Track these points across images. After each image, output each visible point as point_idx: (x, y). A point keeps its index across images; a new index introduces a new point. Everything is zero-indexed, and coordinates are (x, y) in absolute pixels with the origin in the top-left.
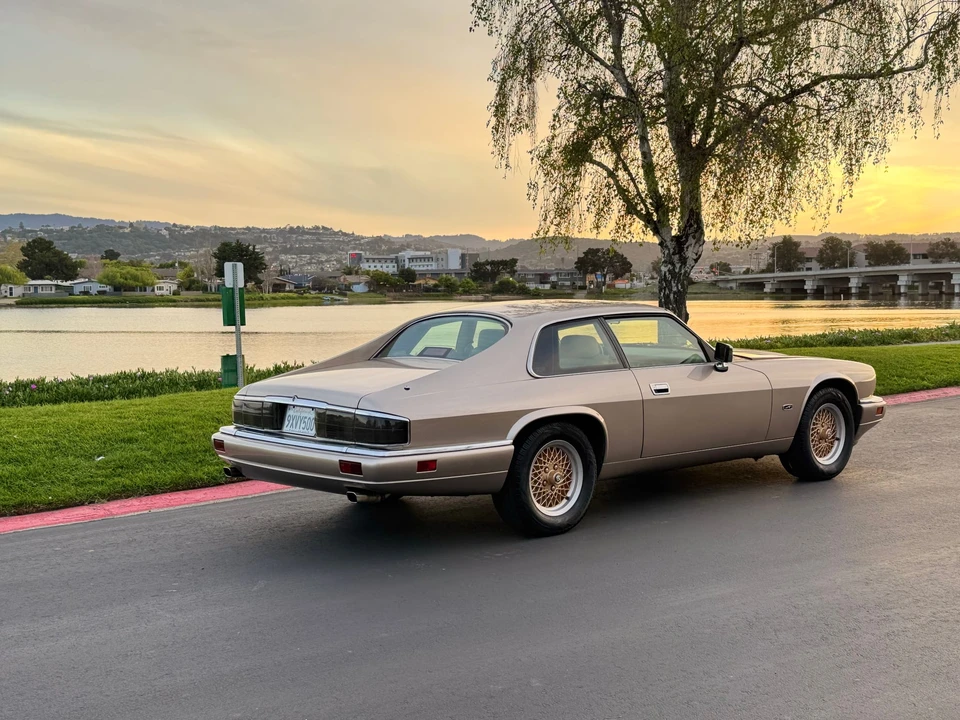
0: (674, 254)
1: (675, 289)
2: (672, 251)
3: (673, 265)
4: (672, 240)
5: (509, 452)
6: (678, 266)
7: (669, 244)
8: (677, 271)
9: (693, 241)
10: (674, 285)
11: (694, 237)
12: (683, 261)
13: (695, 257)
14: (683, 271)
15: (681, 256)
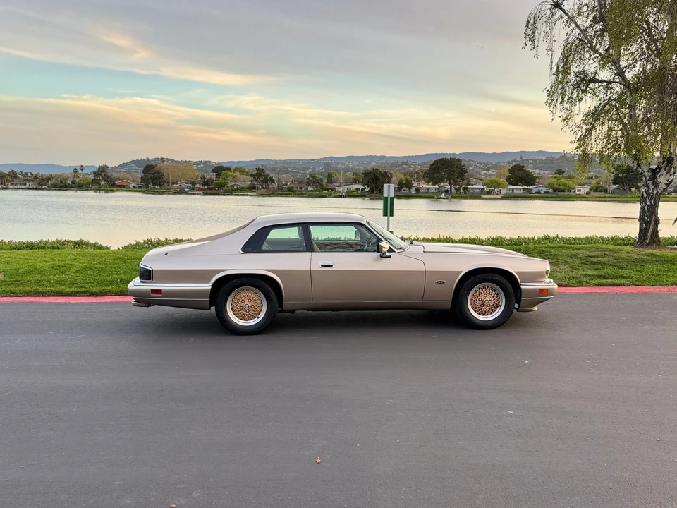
0: (649, 180)
1: (649, 203)
2: (648, 178)
3: (649, 188)
4: (648, 171)
5: (208, 290)
6: (652, 188)
7: (646, 173)
8: (651, 191)
9: (665, 172)
10: (648, 200)
11: (665, 169)
12: (656, 185)
13: (666, 182)
14: (655, 192)
15: (654, 181)
